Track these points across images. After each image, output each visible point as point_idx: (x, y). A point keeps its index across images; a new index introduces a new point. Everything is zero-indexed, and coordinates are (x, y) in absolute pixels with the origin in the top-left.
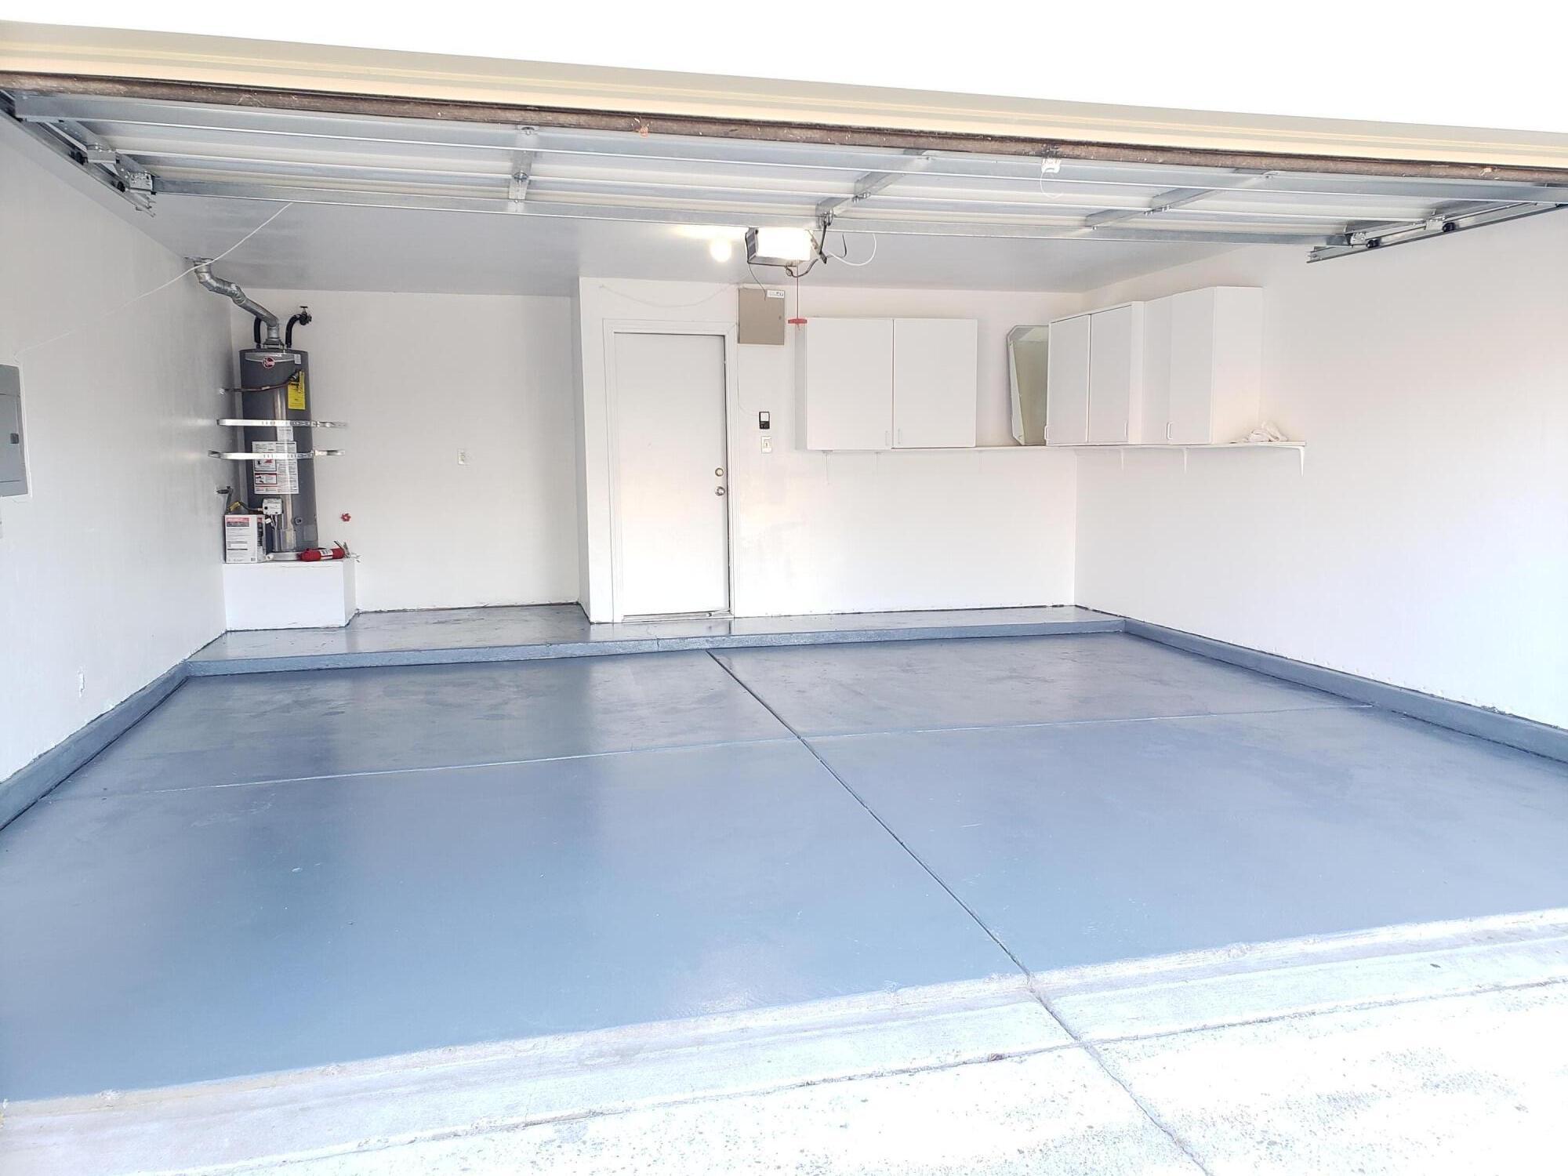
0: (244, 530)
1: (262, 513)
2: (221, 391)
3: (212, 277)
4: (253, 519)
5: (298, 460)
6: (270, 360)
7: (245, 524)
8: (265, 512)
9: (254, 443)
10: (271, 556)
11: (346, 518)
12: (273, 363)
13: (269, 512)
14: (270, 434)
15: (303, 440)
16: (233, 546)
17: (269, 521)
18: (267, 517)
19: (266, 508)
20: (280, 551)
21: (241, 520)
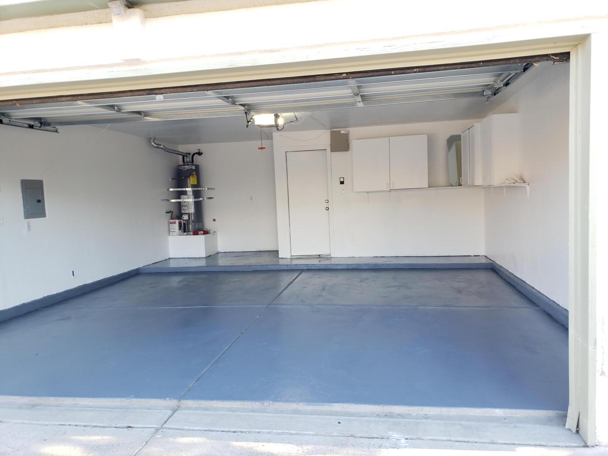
0: (174, 225)
1: (182, 219)
2: (170, 179)
3: (155, 143)
4: (177, 221)
5: (194, 201)
6: (184, 168)
7: (175, 223)
8: (183, 219)
9: (181, 196)
10: (185, 233)
11: (214, 220)
12: (185, 169)
13: (185, 219)
14: (185, 193)
15: (197, 194)
16: (172, 230)
17: (184, 222)
18: (184, 220)
19: (183, 218)
20: (188, 232)
21: (174, 222)
